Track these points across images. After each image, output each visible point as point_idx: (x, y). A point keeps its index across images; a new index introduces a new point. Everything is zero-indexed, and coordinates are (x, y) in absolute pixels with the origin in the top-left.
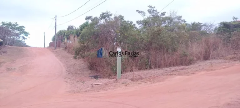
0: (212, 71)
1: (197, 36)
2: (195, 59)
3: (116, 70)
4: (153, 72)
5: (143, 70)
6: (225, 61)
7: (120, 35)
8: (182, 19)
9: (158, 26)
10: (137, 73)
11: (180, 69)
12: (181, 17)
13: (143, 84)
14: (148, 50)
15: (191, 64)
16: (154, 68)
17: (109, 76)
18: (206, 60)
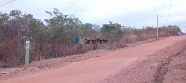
0: (98, 57)
1: (89, 33)
2: (88, 49)
3: (25, 60)
4: (57, 60)
5: (49, 58)
6: (106, 50)
7: (30, 30)
8: (79, 20)
9: (61, 24)
10: (43, 62)
11: (77, 57)
12: (78, 19)
13: (48, 69)
14: (53, 42)
15: (85, 53)
16: (57, 57)
17: (18, 65)
18: (94, 50)
